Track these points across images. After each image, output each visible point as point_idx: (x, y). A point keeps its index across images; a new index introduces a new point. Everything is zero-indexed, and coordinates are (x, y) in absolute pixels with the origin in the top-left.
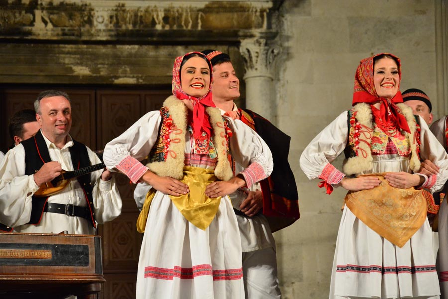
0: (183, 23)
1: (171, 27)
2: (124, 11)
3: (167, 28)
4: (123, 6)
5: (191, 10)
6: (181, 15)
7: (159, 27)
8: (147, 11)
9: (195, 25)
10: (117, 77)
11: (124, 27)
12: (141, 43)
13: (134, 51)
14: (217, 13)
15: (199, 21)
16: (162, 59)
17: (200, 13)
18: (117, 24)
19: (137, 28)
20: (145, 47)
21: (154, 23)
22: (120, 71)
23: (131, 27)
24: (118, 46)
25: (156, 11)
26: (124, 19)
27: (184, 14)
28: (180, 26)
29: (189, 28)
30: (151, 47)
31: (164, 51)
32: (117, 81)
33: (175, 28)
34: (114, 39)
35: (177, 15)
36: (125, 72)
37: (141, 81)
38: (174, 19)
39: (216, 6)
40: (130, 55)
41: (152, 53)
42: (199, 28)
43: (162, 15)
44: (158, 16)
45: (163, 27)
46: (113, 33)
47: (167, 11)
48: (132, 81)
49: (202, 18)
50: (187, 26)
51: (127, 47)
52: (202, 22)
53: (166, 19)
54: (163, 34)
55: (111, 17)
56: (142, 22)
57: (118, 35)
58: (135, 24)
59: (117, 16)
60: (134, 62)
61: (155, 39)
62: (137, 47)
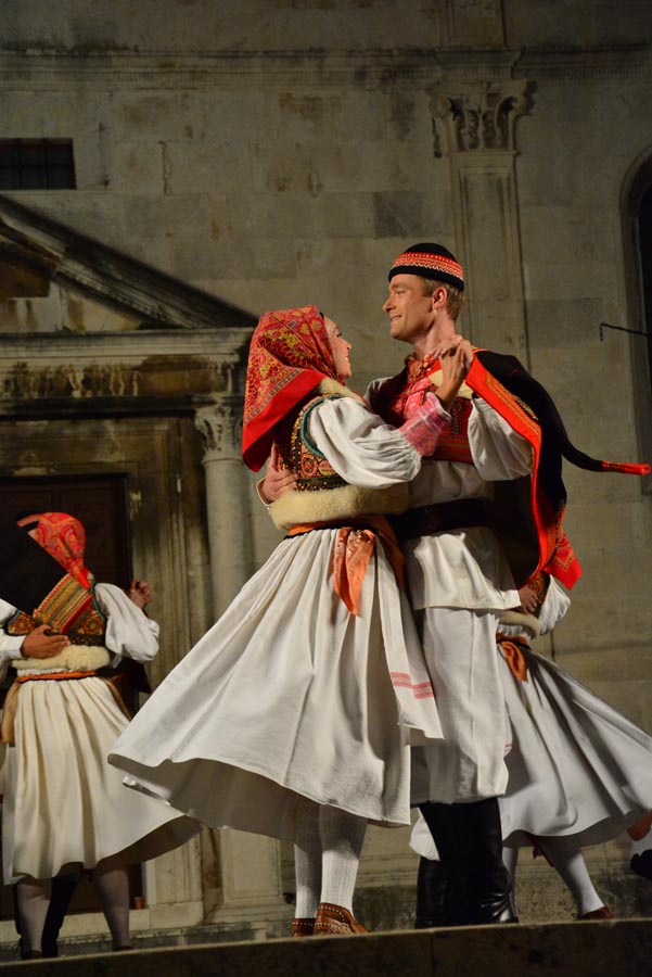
0: (111, 387)
1: (94, 392)
2: (26, 373)
3: (89, 395)
4: (24, 365)
5: (123, 368)
6: (108, 376)
7: (77, 394)
8: (58, 371)
9: (129, 389)
10: (19, 468)
11: (26, 396)
12: (50, 418)
13: (41, 429)
14: (161, 371)
15: (135, 384)
16: (82, 439)
17: (136, 373)
18: (16, 392)
19: (46, 396)
20: (57, 424)
21: (69, 389)
22: (22, 457)
23: (35, 395)
24: (18, 423)
25: (72, 371)
26: (26, 385)
27: (113, 375)
28: (107, 391)
29: (121, 393)
30: (66, 422)
31: (85, 428)
32: (18, 473)
33: (100, 394)
34: (13, 413)
35: (102, 375)
36: (29, 459)
37: (53, 471)
38: (98, 381)
39: (158, 361)
40: (37, 435)
41: (68, 431)
42: (135, 394)
43: (80, 377)
44: (75, 378)
45: (83, 393)
46: (10, 405)
47: (88, 371)
48: (39, 471)
49: (139, 379)
50: (117, 390)
51: (32, 423)
52: (139, 384)
53: (87, 382)
54: (83, 404)
55: (7, 382)
56: (51, 388)
57: (17, 408)
58: (41, 391)
59: (15, 380)
60: (42, 444)
61: (71, 411)
62: (45, 423)
